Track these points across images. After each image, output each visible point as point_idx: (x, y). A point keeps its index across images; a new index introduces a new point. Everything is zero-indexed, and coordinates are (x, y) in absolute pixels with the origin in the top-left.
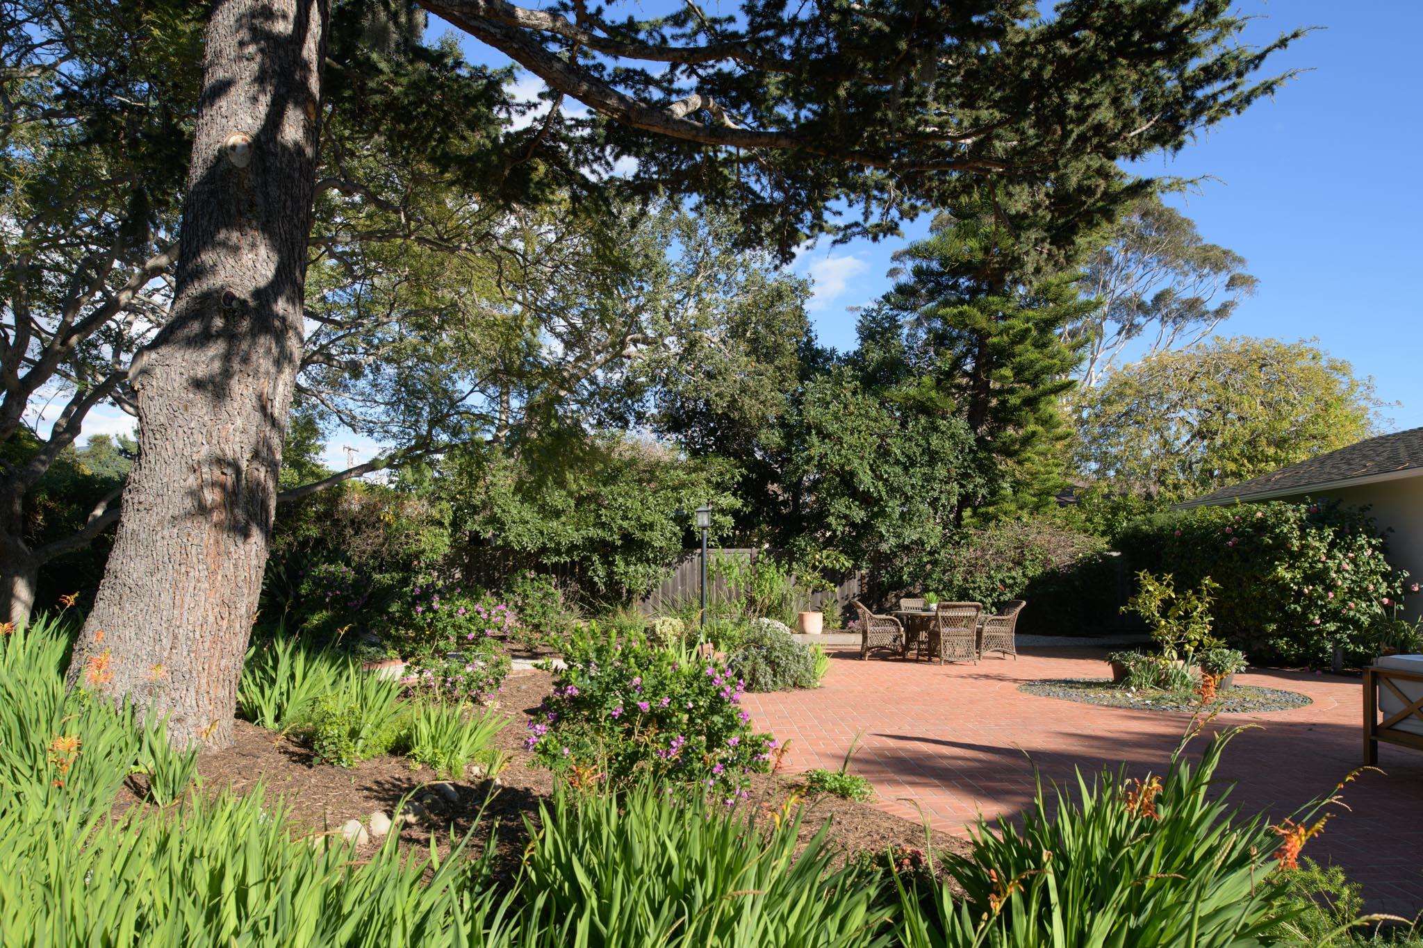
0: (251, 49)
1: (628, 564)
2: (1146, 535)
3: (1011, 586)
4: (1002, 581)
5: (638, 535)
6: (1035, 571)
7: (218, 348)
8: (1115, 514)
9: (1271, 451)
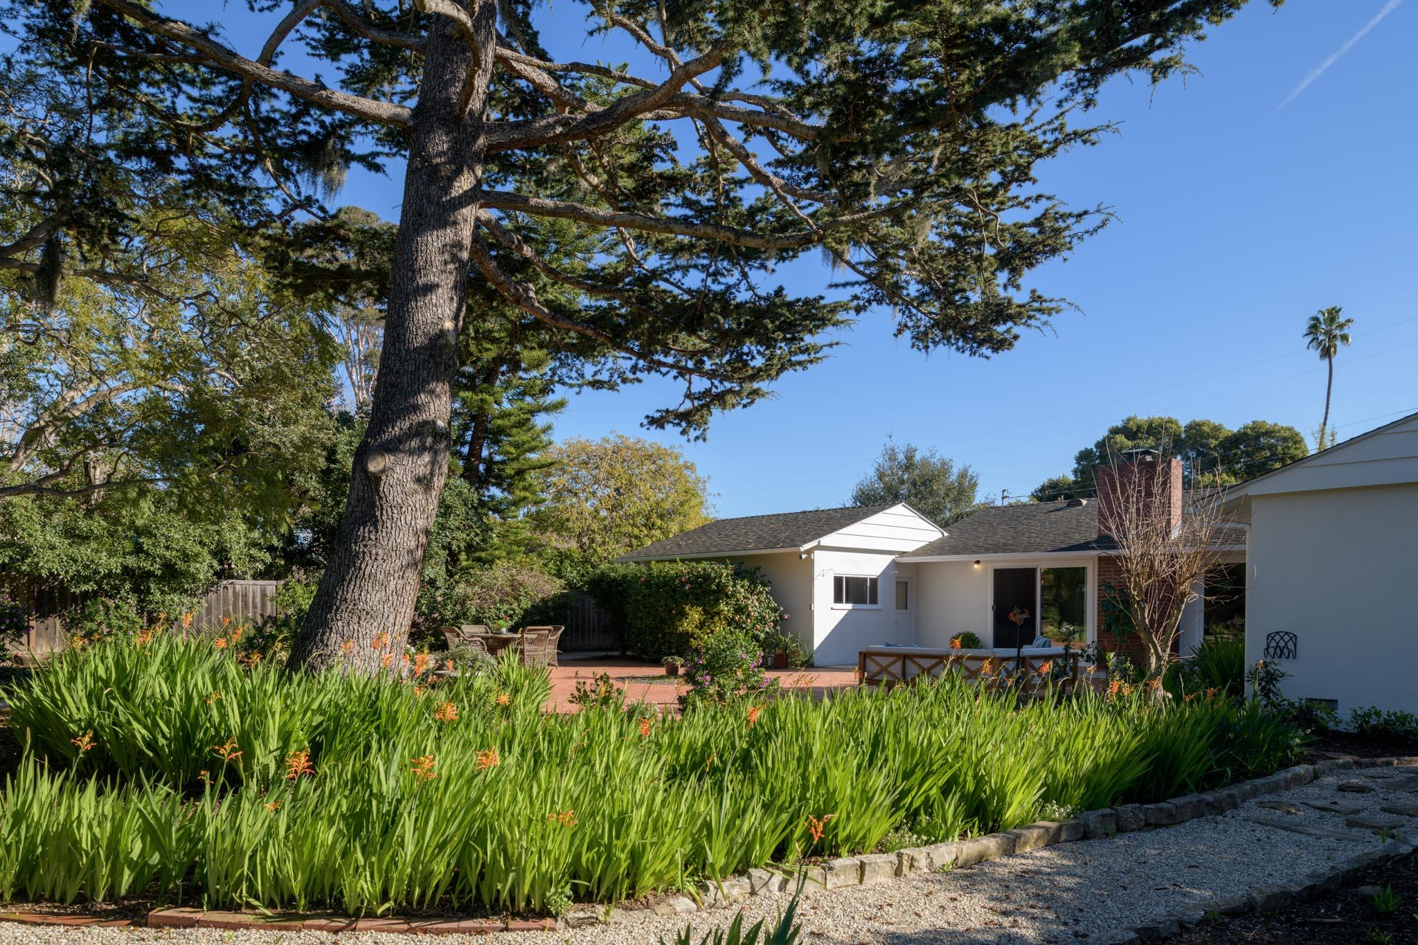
0: (451, 266)
1: (163, 592)
2: (614, 580)
3: (511, 616)
4: (506, 612)
5: (180, 565)
6: (526, 604)
7: (427, 458)
8: (562, 562)
9: (659, 522)
